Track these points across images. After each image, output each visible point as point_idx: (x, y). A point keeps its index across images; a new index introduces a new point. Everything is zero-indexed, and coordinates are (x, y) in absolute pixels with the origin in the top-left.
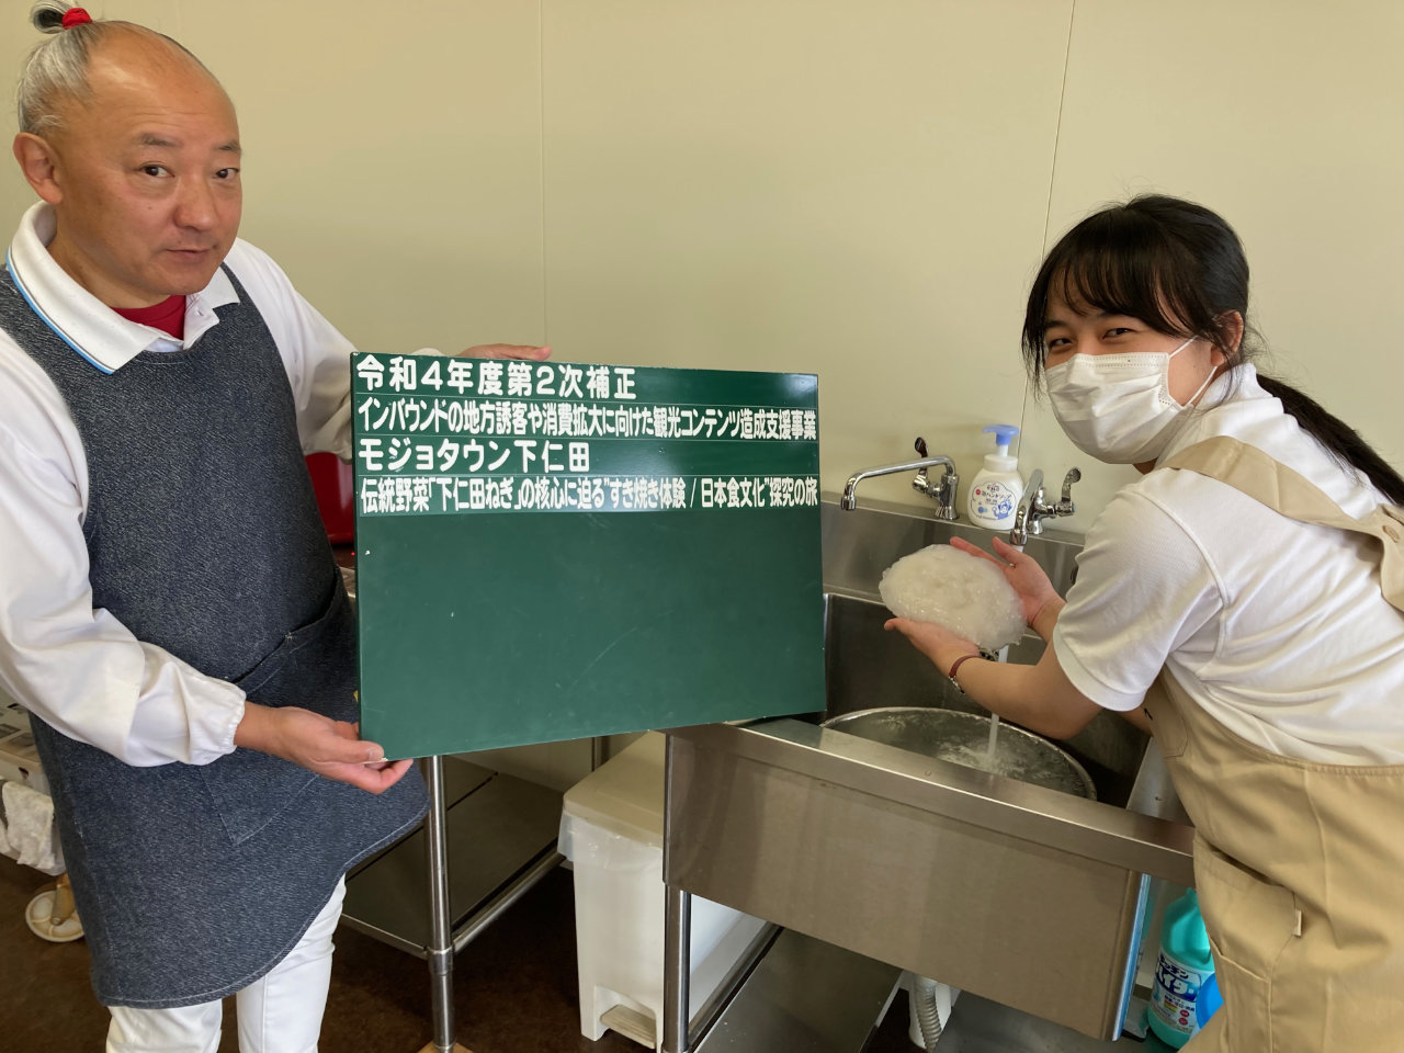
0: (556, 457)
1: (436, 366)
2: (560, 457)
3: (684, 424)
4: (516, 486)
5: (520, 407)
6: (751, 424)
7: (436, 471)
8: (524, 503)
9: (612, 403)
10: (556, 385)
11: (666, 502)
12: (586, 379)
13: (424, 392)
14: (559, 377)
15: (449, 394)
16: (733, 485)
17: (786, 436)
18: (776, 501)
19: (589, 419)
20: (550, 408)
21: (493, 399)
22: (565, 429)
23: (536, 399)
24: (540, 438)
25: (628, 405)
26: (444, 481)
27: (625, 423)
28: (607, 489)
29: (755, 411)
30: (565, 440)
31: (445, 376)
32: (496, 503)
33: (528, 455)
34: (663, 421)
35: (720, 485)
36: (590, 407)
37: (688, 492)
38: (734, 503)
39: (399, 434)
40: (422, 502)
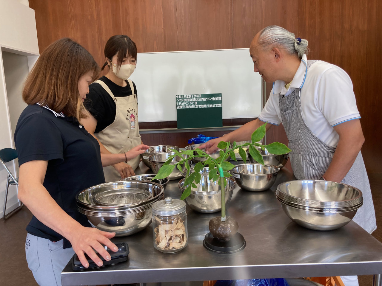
0: (193, 103)
2: (194, 103)
3: (206, 99)
4: (190, 106)
5: (190, 99)
6: (214, 99)
7: (183, 105)
9: (199, 98)
11: (205, 107)
12: (197, 96)
13: (182, 98)
14: (194, 96)
15: (184, 98)
16: (212, 105)
17: (218, 100)
18: (217, 106)
19: (197, 99)
20: (193, 99)
21: (188, 98)
22: (194, 101)
23: (192, 98)
27: (200, 100)
28: (199, 106)
29: (214, 97)
31: (184, 97)
32: (188, 108)
33: (191, 103)
34: (204, 99)
37: (207, 106)
38: (212, 107)
39: (180, 102)
40: (182, 108)
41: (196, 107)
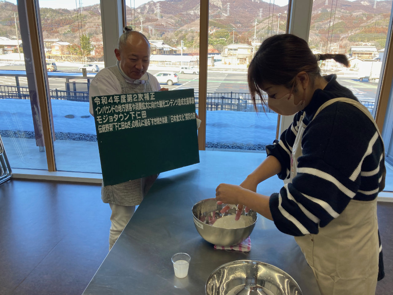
1: (111, 98)
2: (140, 115)
3: (166, 104)
4: (131, 123)
5: (130, 105)
7: (114, 122)
8: (133, 126)
9: (150, 101)
10: (137, 98)
12: (144, 96)
13: (109, 104)
15: (115, 104)
20: (137, 104)
22: (140, 108)
23: (134, 102)
24: (135, 111)
25: (153, 101)
26: (116, 124)
28: (151, 121)
29: (181, 99)
30: (141, 111)
31: (113, 100)
33: (133, 115)
34: (161, 104)
35: (175, 117)
36: (145, 103)
38: (178, 120)
39: (105, 114)
40: (111, 129)
41: (146, 125)
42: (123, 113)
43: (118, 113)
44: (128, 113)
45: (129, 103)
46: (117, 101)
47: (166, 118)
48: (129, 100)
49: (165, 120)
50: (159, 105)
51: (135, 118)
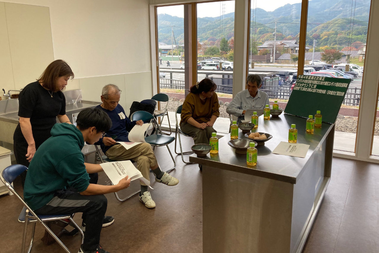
0: (313, 86)
1: (305, 76)
3: (329, 84)
4: (308, 89)
6: (338, 85)
8: (308, 91)
9: (321, 81)
10: (316, 79)
11: (323, 93)
12: (319, 78)
13: (303, 79)
14: (317, 78)
15: (305, 79)
16: (332, 92)
17: (342, 86)
18: (337, 94)
19: (318, 82)
20: (314, 81)
21: (309, 80)
22: (315, 83)
24: (312, 84)
25: (323, 81)
26: (301, 87)
27: (322, 83)
29: (339, 83)
30: (314, 84)
32: (305, 90)
34: (327, 83)
35: (331, 91)
37: (326, 92)
38: (331, 94)
39: (299, 82)
40: (298, 89)
41: (314, 91)
42: (306, 84)
43: (304, 83)
44: (308, 84)
45: (311, 80)
46: (307, 78)
47: (325, 91)
48: (312, 79)
49: (324, 92)
50: (325, 84)
51: (310, 87)
